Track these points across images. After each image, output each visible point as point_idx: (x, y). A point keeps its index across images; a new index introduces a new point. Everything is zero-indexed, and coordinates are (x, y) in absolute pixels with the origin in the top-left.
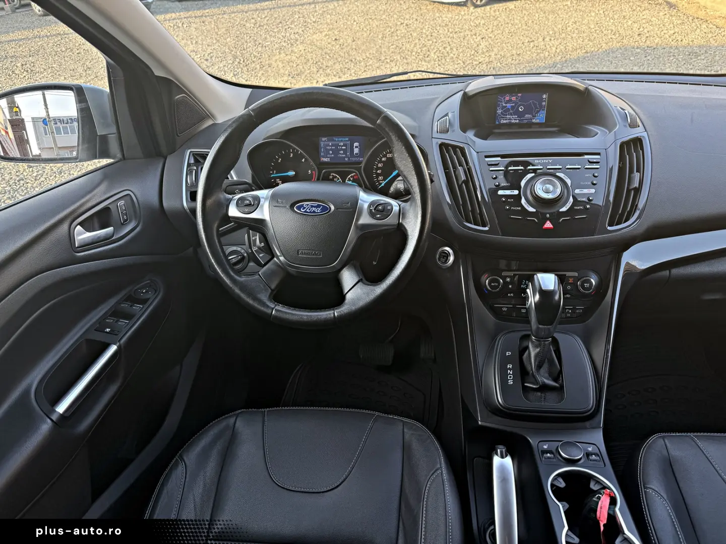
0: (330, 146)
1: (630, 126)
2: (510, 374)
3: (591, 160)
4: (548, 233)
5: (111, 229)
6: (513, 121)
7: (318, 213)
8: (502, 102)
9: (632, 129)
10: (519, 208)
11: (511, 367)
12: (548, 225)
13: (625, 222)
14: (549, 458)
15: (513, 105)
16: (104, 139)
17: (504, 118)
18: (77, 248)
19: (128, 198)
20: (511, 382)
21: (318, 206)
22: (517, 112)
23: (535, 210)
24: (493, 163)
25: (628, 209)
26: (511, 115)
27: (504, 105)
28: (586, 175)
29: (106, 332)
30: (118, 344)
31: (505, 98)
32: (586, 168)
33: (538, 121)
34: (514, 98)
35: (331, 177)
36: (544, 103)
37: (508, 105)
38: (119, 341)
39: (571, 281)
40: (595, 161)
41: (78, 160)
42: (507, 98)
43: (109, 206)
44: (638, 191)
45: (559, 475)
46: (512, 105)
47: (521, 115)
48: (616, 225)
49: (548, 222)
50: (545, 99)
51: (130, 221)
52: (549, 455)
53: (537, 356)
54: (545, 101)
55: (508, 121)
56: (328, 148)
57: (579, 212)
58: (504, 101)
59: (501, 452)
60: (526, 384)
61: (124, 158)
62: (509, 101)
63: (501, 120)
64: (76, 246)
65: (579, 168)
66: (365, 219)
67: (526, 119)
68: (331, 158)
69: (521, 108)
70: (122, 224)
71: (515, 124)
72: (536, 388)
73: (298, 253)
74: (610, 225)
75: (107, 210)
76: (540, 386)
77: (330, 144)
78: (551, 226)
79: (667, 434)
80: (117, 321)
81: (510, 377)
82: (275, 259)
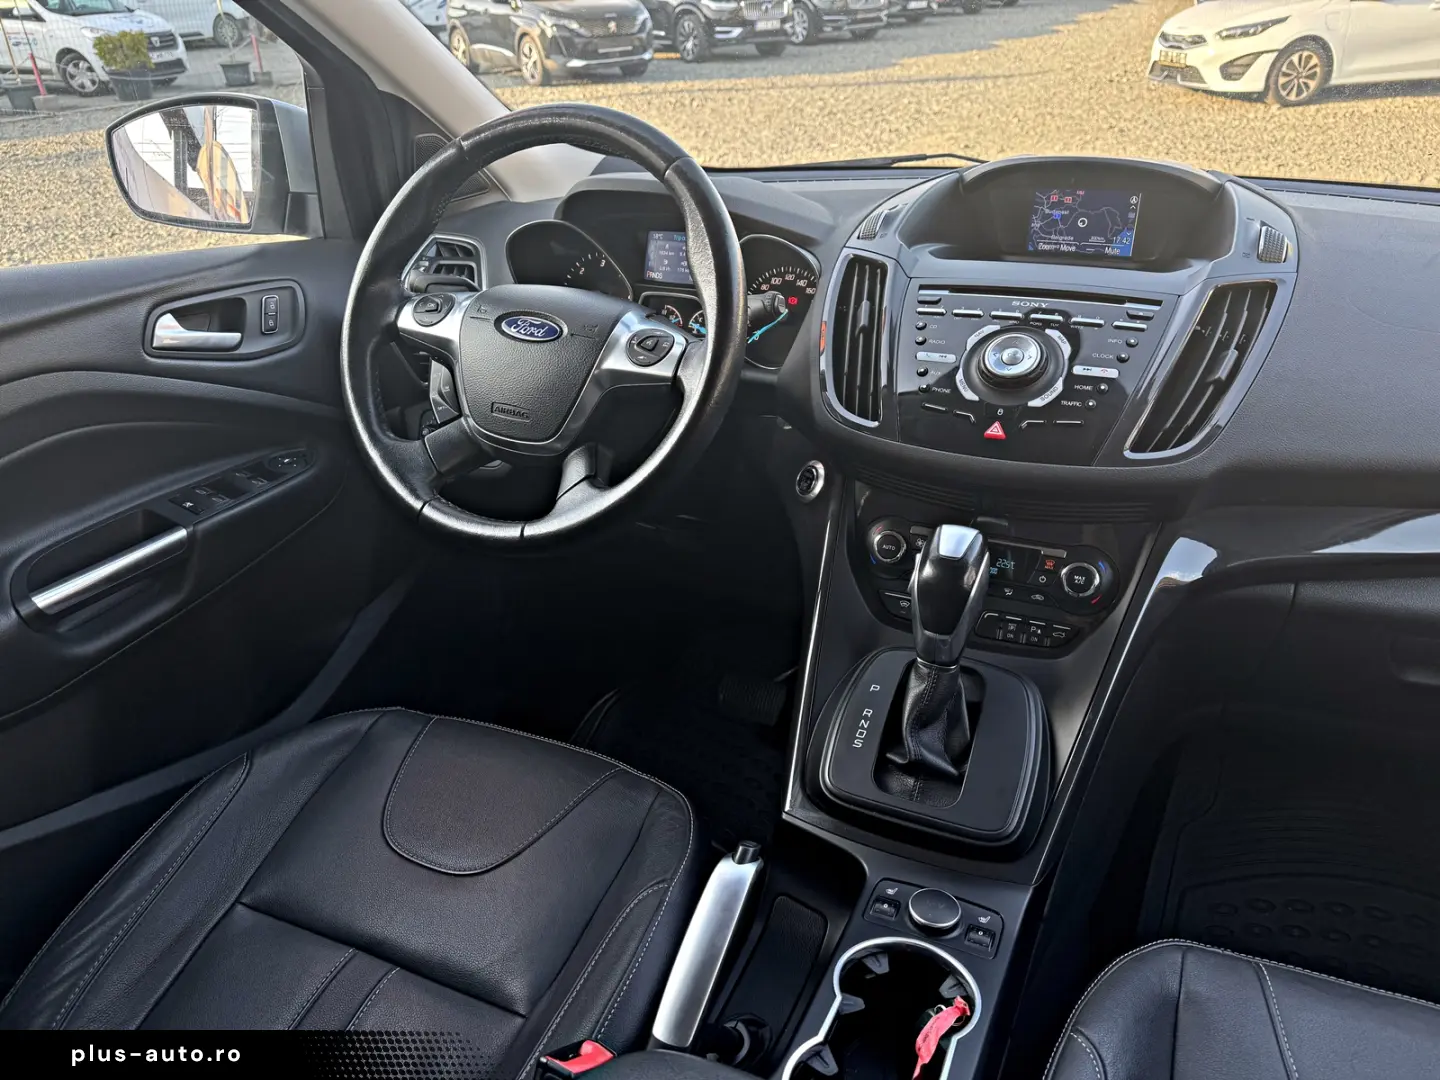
0: (666, 250)
1: (1258, 256)
2: (863, 727)
3: (1131, 312)
4: (994, 447)
5: (237, 336)
6: (1064, 248)
7: (537, 337)
8: (1042, 204)
9: (1263, 264)
10: (948, 391)
11: (869, 715)
12: (995, 430)
13: (1173, 447)
14: (883, 912)
15: (1066, 213)
16: (300, 200)
17: (1045, 239)
18: (154, 348)
19: (287, 293)
20: (858, 744)
21: (542, 326)
22: (1073, 230)
23: (976, 398)
24: (928, 299)
25: (1190, 422)
26: (1061, 234)
27: (1047, 211)
28: (1110, 340)
29: (185, 508)
30: (191, 529)
31: (1049, 198)
32: (1117, 327)
33: (1117, 252)
34: (1068, 200)
35: (664, 312)
36: (1131, 215)
37: (1056, 213)
38: (194, 525)
39: (1049, 565)
40: (1141, 314)
41: (249, 230)
42: (1054, 198)
43: (244, 297)
44: (1223, 387)
45: (884, 948)
46: (1063, 213)
47: (1082, 235)
48: (1151, 451)
49: (997, 424)
50: (1136, 205)
51: (281, 333)
52: (886, 906)
53: (919, 698)
54: (1135, 211)
55: (1054, 247)
56: (662, 253)
57: (1071, 412)
58: (1048, 203)
59: (745, 853)
60: (889, 755)
61: (325, 237)
62: (1059, 205)
63: (1038, 243)
64: (154, 345)
65: (1099, 326)
66: (617, 361)
67: (1090, 246)
68: (664, 273)
69: (1083, 222)
70: (263, 334)
71: (1068, 254)
72: (901, 764)
73: (492, 408)
74: (1134, 449)
75: (239, 303)
76: (910, 762)
77: (667, 246)
78: (1001, 433)
79: (1195, 944)
80: (210, 496)
81: (861, 734)
82: (462, 419)
